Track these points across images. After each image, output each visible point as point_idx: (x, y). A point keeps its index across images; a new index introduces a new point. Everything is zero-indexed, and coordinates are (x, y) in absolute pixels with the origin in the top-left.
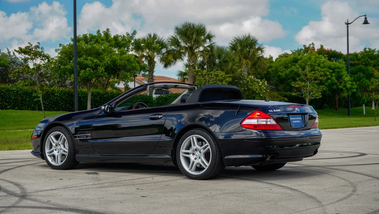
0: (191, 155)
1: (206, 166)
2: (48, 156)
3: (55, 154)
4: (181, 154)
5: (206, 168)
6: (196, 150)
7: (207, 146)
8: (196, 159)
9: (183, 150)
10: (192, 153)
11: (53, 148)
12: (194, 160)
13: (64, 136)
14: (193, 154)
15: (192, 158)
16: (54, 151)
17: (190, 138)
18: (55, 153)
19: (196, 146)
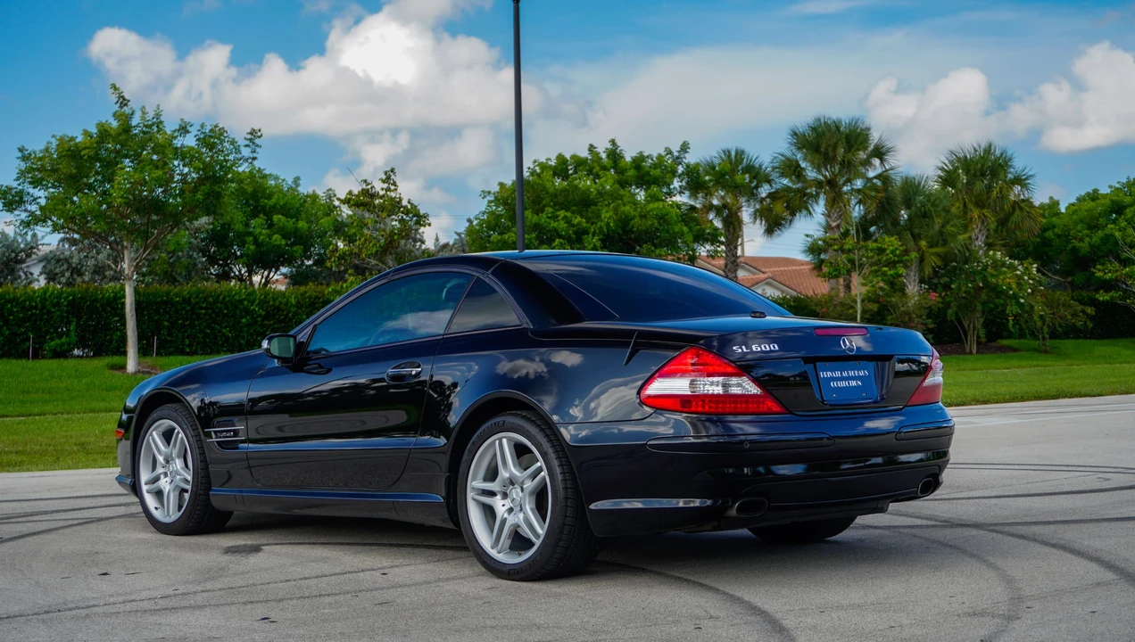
0: (499, 497)
1: (537, 536)
2: (148, 492)
3: (162, 487)
4: (470, 494)
5: (538, 543)
6: (512, 482)
7: (540, 470)
8: (511, 510)
9: (475, 483)
10: (499, 492)
11: (160, 470)
12: (506, 515)
13: (181, 435)
14: (505, 496)
15: (500, 506)
16: (162, 476)
17: (494, 442)
18: (164, 484)
19: (509, 469)
